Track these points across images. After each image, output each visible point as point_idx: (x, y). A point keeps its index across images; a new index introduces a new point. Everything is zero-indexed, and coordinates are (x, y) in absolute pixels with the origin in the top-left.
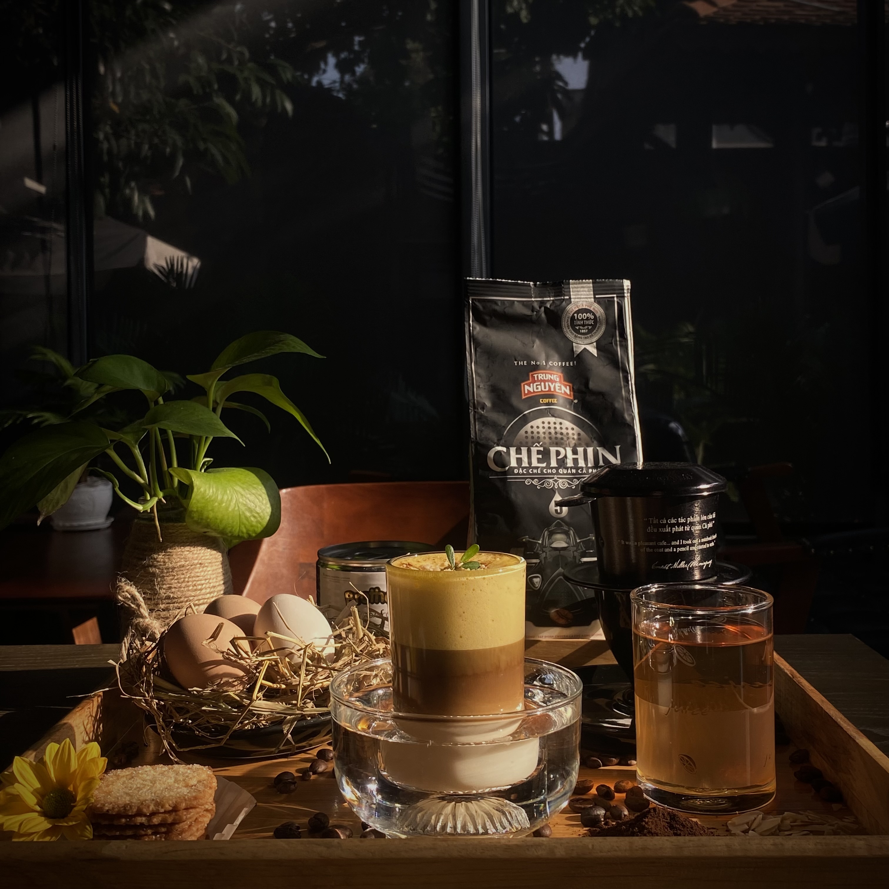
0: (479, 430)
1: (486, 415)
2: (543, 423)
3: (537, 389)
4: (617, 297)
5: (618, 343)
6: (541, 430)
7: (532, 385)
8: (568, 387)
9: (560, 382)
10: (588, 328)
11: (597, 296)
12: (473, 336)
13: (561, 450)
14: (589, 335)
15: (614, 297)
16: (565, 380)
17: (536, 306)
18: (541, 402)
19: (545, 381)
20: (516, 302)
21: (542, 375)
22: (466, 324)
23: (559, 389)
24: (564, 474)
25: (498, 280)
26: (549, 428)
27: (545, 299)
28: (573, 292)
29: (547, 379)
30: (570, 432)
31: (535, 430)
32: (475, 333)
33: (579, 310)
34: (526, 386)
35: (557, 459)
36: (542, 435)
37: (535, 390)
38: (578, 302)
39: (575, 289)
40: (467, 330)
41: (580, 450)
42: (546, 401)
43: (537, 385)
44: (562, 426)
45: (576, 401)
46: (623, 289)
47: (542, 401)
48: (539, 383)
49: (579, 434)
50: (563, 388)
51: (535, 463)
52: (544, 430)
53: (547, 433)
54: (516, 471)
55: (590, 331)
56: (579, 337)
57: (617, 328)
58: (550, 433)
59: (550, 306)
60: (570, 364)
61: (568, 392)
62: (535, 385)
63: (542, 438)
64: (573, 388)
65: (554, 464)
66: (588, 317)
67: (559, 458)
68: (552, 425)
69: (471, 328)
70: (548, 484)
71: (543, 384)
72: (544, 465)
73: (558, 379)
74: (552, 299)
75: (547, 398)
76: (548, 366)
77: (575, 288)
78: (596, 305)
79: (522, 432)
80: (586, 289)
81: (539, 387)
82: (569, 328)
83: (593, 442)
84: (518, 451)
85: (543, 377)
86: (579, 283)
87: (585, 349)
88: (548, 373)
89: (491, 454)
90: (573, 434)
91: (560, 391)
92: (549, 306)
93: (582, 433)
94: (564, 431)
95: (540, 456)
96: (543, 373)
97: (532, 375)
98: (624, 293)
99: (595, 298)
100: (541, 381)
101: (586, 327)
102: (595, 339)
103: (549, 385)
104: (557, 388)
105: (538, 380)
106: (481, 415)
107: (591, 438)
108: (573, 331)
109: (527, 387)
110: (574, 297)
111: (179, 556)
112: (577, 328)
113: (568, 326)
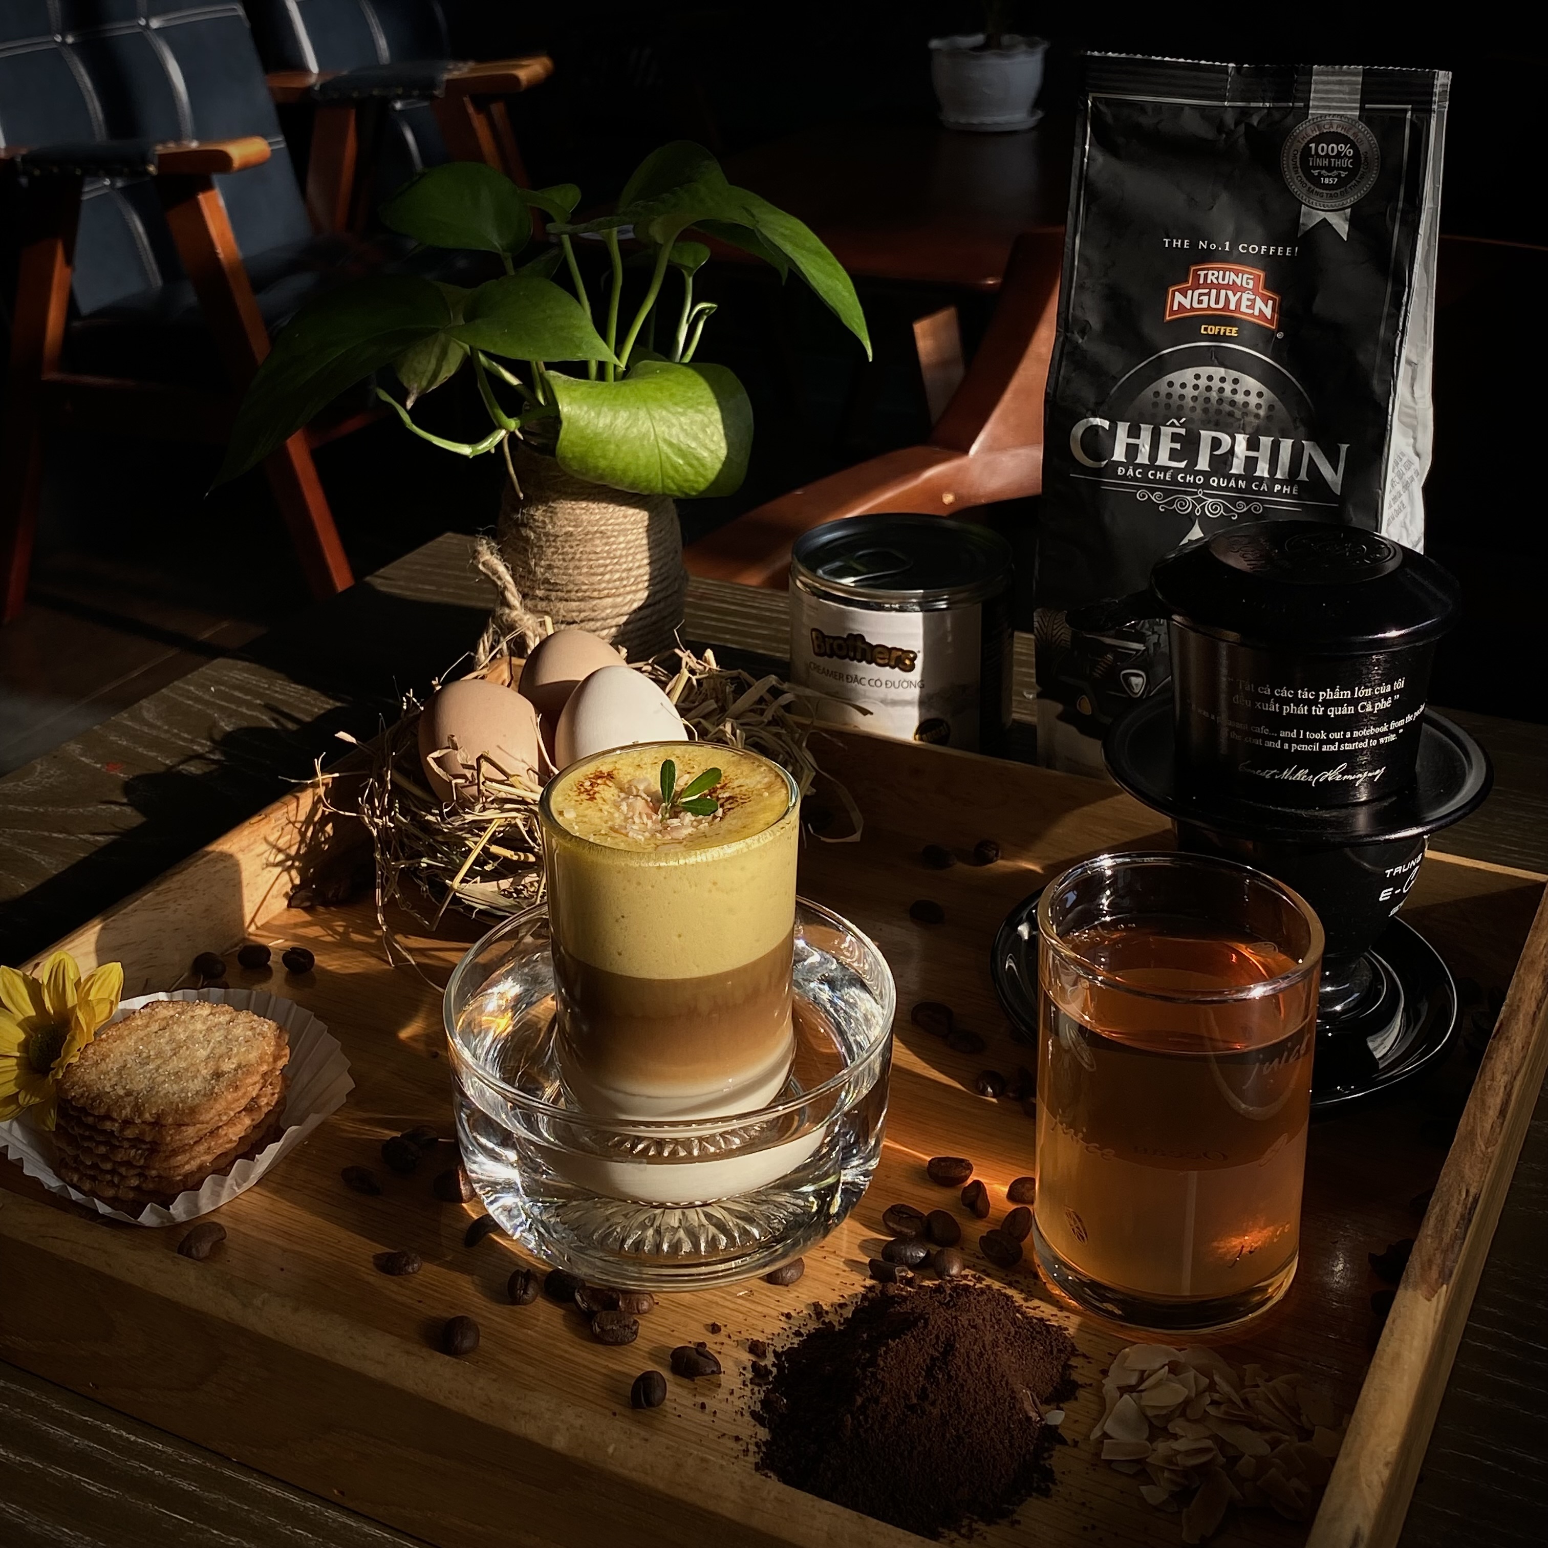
0: (1064, 378)
1: (1085, 347)
2: (1197, 377)
3: (1200, 302)
4: (1413, 110)
5: (1399, 215)
6: (1189, 392)
7: (1190, 292)
8: (1270, 302)
9: (1255, 291)
10: (1338, 176)
11: (1367, 106)
12: (1086, 178)
13: (1226, 439)
14: (1338, 191)
15: (1406, 111)
16: (1266, 287)
17: (1229, 119)
18: (1202, 331)
19: (1219, 287)
20: (1187, 110)
21: (1216, 273)
22: (1077, 151)
23: (1247, 307)
24: (1219, 488)
25: (1153, 57)
26: (1209, 389)
27: (1253, 105)
28: (1315, 92)
29: (1226, 282)
30: (1253, 400)
31: (1177, 390)
32: (1092, 172)
33: (1322, 134)
34: (1177, 293)
35: (1212, 456)
36: (1188, 402)
37: (1196, 305)
38: (1321, 116)
39: (1321, 87)
40: (1076, 163)
41: (1266, 441)
42: (1213, 330)
43: (1200, 295)
44: (1237, 387)
45: (1280, 335)
46: (1431, 94)
47: (1206, 329)
48: (1207, 291)
49: (1271, 407)
50: (1259, 303)
51: (1163, 459)
52: (1196, 393)
53: (1201, 400)
54: (1120, 471)
55: (1342, 182)
56: (1317, 193)
57: (1404, 180)
58: (1207, 400)
59: (1259, 123)
60: (1284, 251)
61: (1268, 312)
62: (1197, 293)
63: (1187, 411)
64: (1280, 305)
65: (1203, 464)
66: (1339, 153)
67: (1215, 453)
68: (1216, 384)
69: (1086, 160)
70: (1181, 505)
71: (1214, 292)
72: (1182, 465)
73: (1251, 282)
74: (1268, 105)
75: (1215, 325)
76: (1235, 253)
77: (1323, 83)
78: (1362, 126)
79: (1149, 392)
80: (1346, 88)
81: (1205, 298)
82: (1297, 172)
83: (1296, 428)
84: (1134, 432)
85: (1217, 278)
86: (1333, 74)
87: (1325, 220)
88: (1230, 270)
89: (1078, 430)
90: (1259, 406)
91: (1250, 311)
92: (1255, 124)
93: (1279, 405)
94: (1240, 398)
95: (1178, 446)
96: (1218, 270)
97: (1196, 271)
98: (1431, 102)
99: (1362, 109)
100: (1212, 286)
101: (1335, 172)
102: (1350, 200)
103: (1226, 295)
104: (1245, 302)
105: (1205, 285)
106: (1077, 346)
107: (1295, 421)
108: (1304, 179)
109: (1178, 297)
110: (1316, 103)
111: (567, 516)
112: (1316, 173)
113: (1295, 167)
